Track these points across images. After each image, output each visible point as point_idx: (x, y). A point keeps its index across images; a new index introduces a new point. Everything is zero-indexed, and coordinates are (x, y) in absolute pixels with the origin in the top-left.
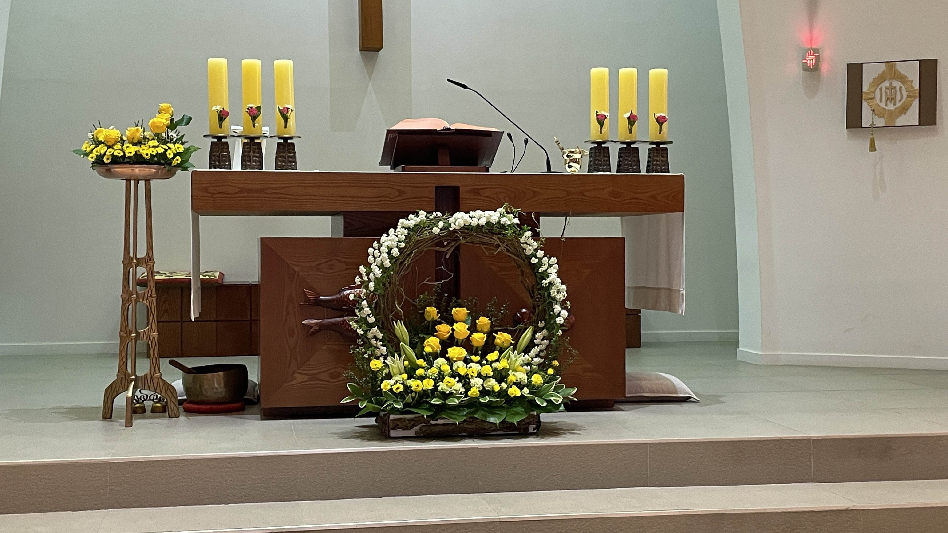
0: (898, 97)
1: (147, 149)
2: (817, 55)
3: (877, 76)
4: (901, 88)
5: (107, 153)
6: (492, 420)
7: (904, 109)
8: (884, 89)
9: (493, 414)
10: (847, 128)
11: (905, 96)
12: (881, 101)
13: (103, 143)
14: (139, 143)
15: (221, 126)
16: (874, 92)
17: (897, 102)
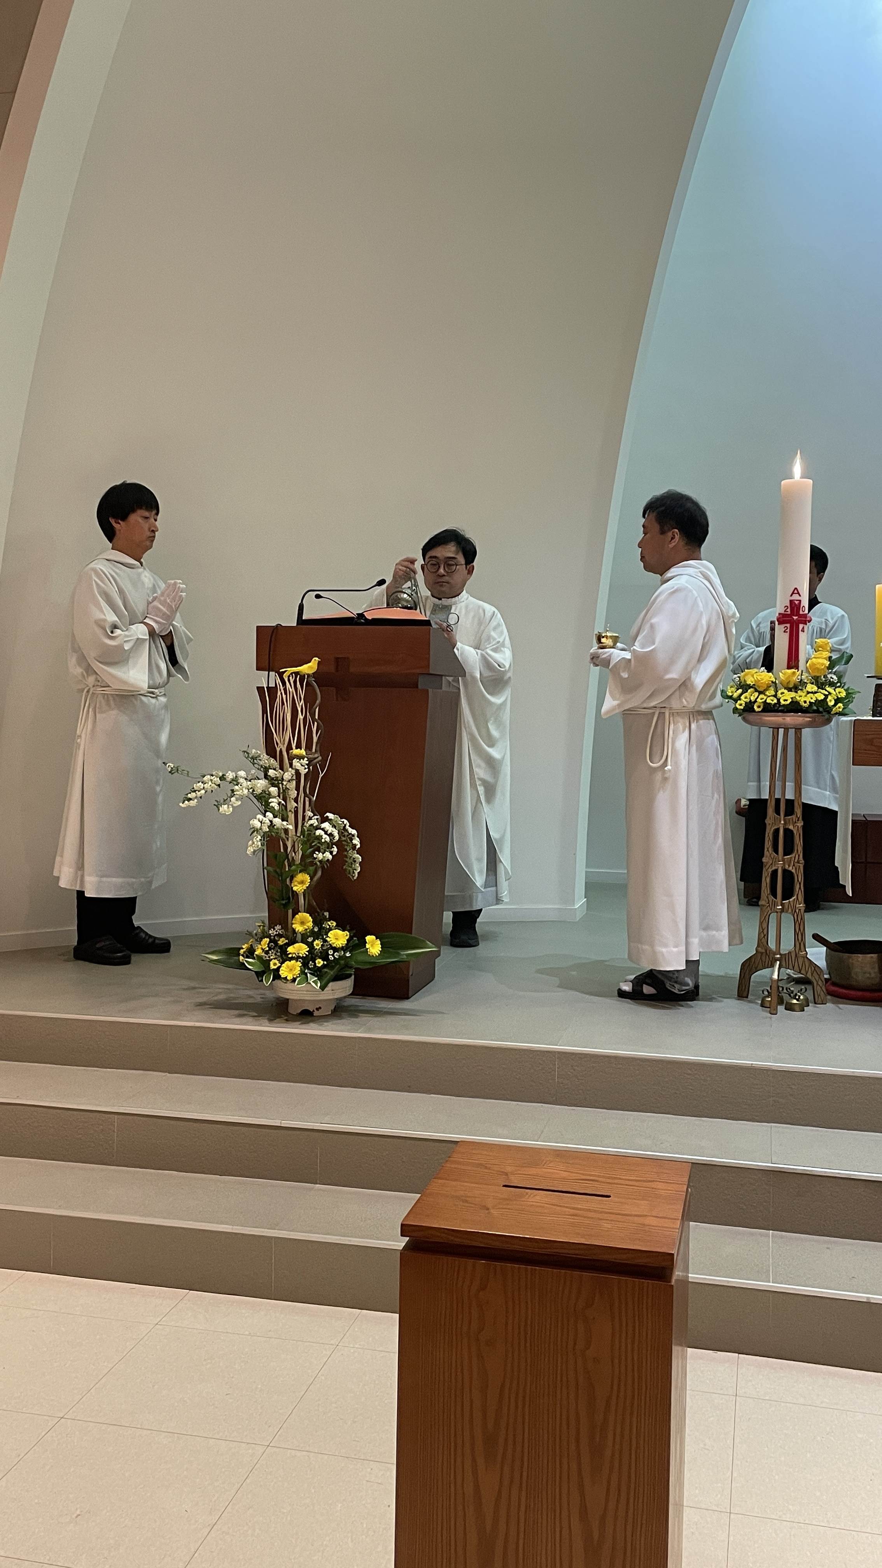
1: (806, 696)
5: (759, 700)
13: (752, 687)
14: (795, 688)
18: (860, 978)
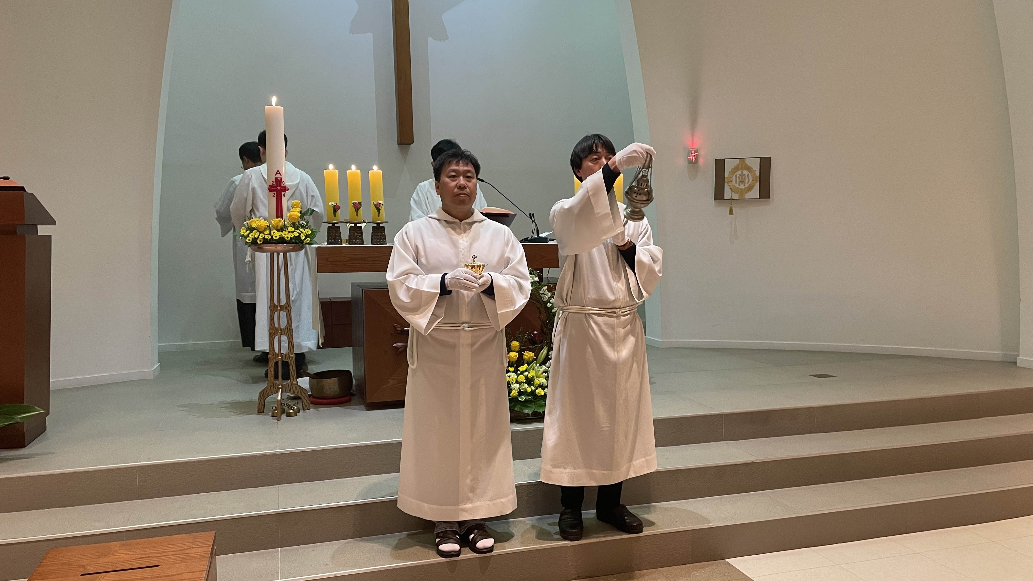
0: (747, 181)
1: (288, 234)
2: (697, 153)
3: (733, 167)
4: (748, 174)
5: (260, 237)
6: (526, 411)
7: (750, 189)
8: (738, 176)
9: (527, 407)
10: (715, 200)
11: (751, 180)
12: (736, 183)
13: (255, 229)
14: (281, 230)
15: (335, 216)
16: (731, 177)
17: (746, 183)
18: (329, 392)
